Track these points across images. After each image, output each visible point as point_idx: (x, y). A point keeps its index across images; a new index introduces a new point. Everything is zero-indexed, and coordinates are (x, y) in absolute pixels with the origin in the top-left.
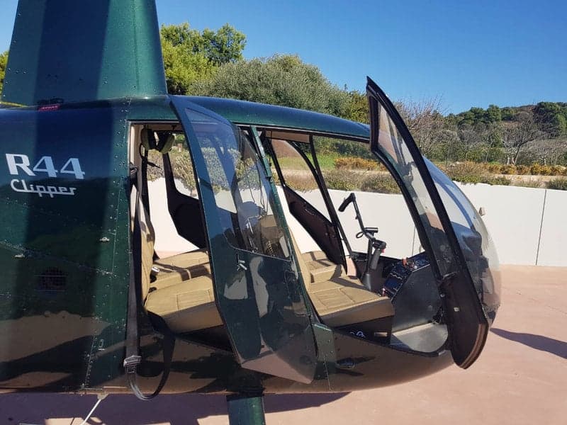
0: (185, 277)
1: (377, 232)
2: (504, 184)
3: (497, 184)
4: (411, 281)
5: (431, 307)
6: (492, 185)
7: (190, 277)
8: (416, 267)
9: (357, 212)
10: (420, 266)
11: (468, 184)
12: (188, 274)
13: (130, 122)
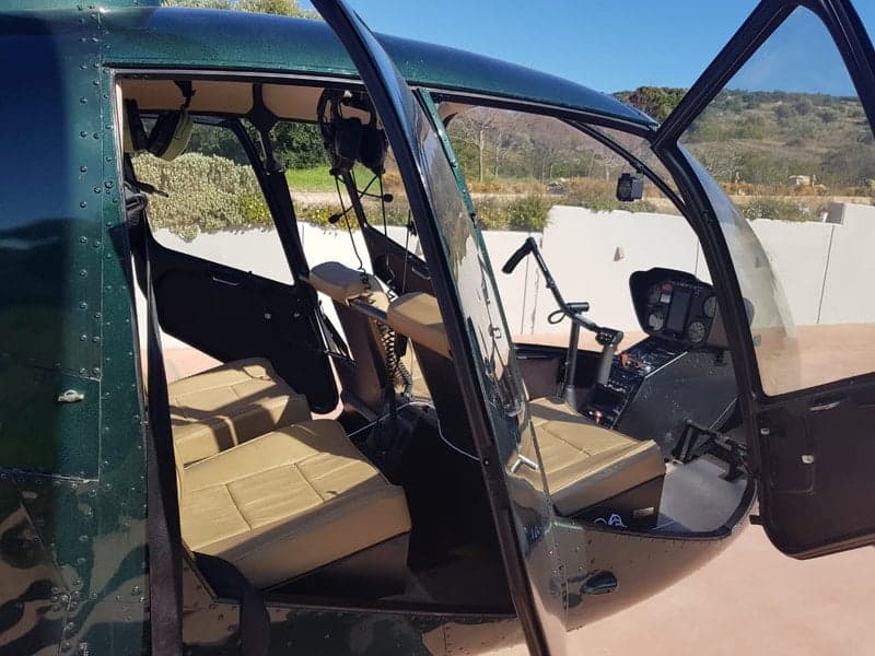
0: (224, 443)
1: (586, 309)
2: (649, 211)
3: (640, 211)
4: (643, 394)
5: (669, 435)
6: (632, 212)
7: (236, 441)
8: (648, 368)
9: (547, 274)
10: (655, 366)
11: (600, 212)
12: (227, 426)
13: (113, 72)
